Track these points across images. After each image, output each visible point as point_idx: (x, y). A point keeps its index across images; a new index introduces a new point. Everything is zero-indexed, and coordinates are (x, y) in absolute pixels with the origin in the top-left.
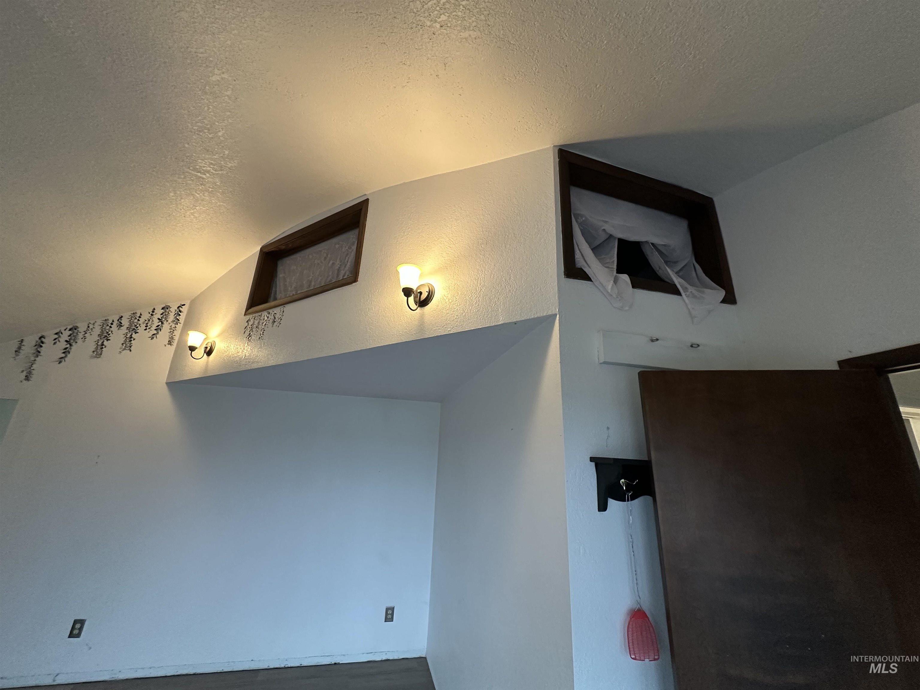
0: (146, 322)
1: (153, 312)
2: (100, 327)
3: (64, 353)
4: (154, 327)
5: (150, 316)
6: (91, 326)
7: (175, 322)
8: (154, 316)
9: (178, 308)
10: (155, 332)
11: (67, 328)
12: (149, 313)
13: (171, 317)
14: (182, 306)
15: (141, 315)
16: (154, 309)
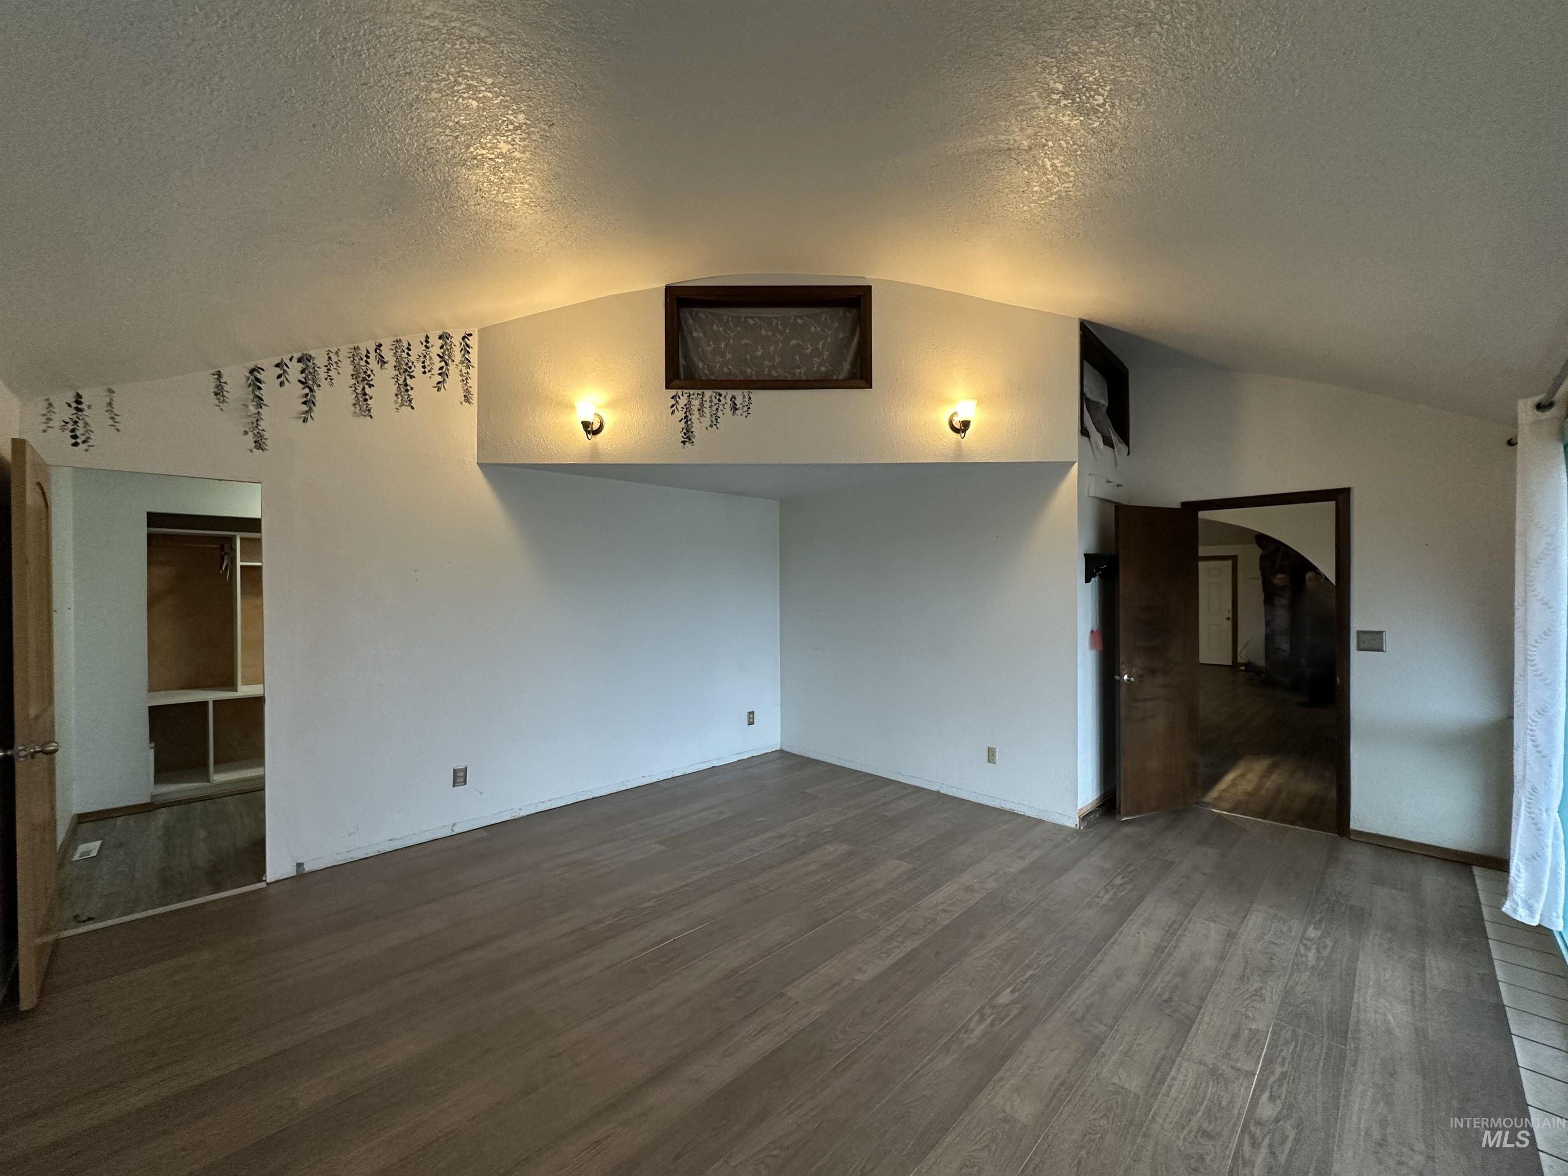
0: (422, 359)
1: (427, 342)
2: (349, 361)
3: (304, 403)
4: (436, 371)
5: (425, 348)
6: (334, 358)
7: (465, 365)
8: (431, 349)
9: (463, 338)
10: (440, 379)
11: (292, 357)
12: (422, 344)
13: (457, 356)
14: (469, 337)
15: (409, 344)
16: (427, 337)
